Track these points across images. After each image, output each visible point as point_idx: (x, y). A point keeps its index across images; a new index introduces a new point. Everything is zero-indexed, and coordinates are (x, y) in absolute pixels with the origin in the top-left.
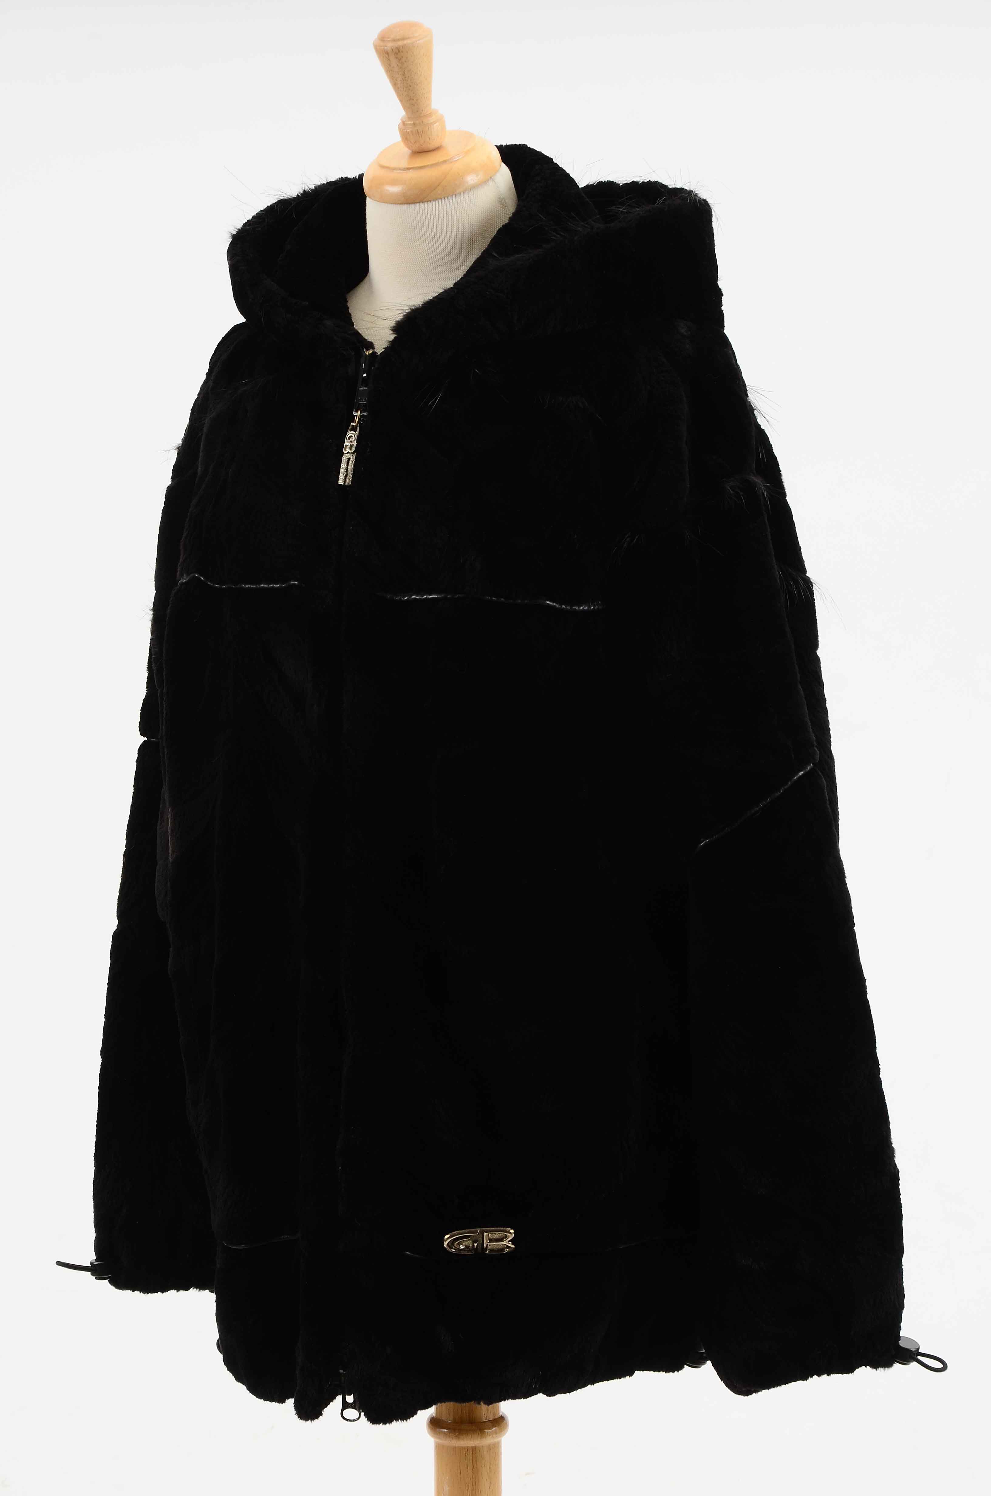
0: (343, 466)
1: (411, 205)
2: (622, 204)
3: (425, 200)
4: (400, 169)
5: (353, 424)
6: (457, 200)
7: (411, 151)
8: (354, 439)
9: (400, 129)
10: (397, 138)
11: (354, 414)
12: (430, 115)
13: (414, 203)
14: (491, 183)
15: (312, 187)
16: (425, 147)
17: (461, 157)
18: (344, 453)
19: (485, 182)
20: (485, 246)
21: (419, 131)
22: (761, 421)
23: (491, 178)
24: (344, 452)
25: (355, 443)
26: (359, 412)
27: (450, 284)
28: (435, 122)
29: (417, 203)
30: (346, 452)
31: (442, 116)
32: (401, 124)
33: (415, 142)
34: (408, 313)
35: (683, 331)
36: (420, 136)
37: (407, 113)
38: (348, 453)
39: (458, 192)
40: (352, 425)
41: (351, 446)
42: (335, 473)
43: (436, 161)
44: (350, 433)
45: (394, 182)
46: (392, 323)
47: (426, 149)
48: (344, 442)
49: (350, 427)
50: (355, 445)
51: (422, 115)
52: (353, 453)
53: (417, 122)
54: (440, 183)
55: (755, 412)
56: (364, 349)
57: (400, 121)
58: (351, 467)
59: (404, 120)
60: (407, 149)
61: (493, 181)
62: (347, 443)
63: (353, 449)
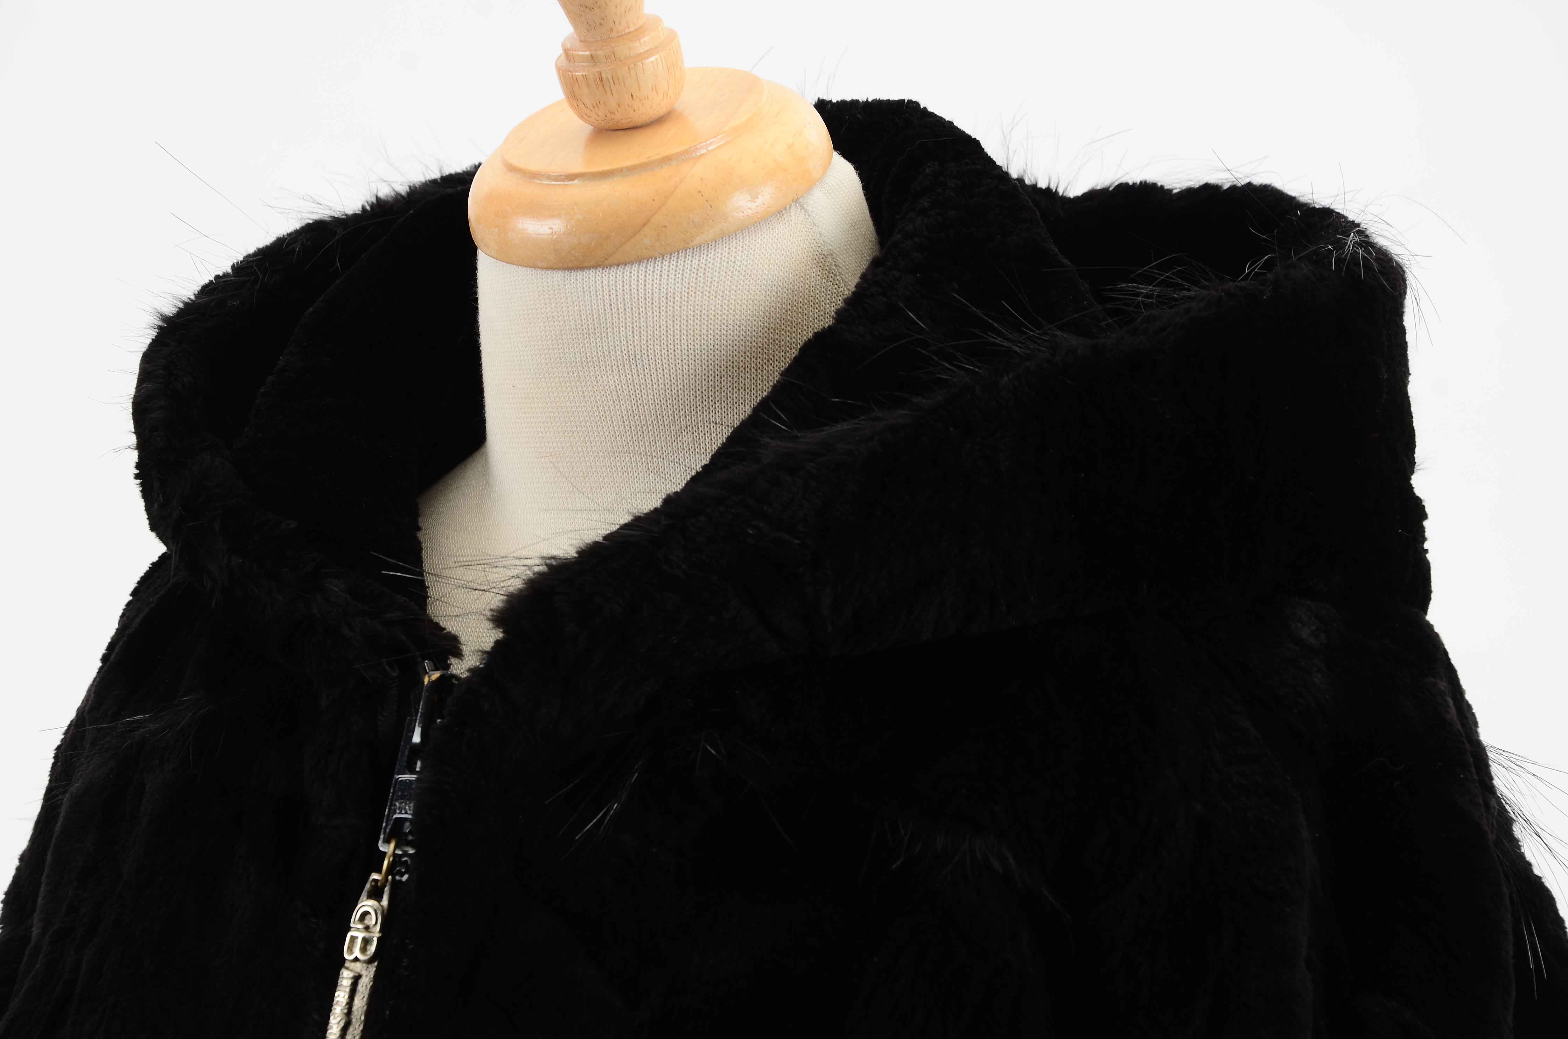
0: (341, 996)
1: (573, 273)
2: (1148, 279)
3: (607, 262)
4: (549, 177)
5: (375, 876)
6: (695, 262)
7: (590, 128)
8: (374, 922)
9: (559, 69)
10: (556, 93)
11: (382, 847)
12: (639, 32)
13: (581, 268)
14: (795, 216)
15: (403, 189)
16: (622, 117)
17: (714, 147)
18: (344, 960)
19: (779, 213)
20: (763, 390)
21: (604, 76)
22: (1531, 850)
23: (796, 201)
24: (346, 956)
25: (376, 933)
26: (392, 845)
27: (651, 502)
28: (649, 53)
29: (589, 268)
30: (352, 957)
31: (672, 36)
32: (563, 58)
33: (597, 105)
34: (540, 574)
35: (1305, 633)
36: (609, 93)
37: (576, 27)
38: (356, 959)
39: (698, 240)
40: (374, 880)
41: (366, 942)
42: (316, 1017)
43: (643, 159)
44: (366, 905)
45: (535, 210)
46: (496, 601)
47: (625, 123)
48: (349, 929)
49: (368, 886)
50: (375, 939)
51: (614, 34)
52: (370, 961)
53: (600, 53)
54: (648, 221)
55: (1518, 830)
56: (426, 663)
57: (560, 51)
58: (360, 1003)
59: (569, 46)
60: (580, 122)
61: (802, 208)
62: (356, 932)
63: (372, 948)
